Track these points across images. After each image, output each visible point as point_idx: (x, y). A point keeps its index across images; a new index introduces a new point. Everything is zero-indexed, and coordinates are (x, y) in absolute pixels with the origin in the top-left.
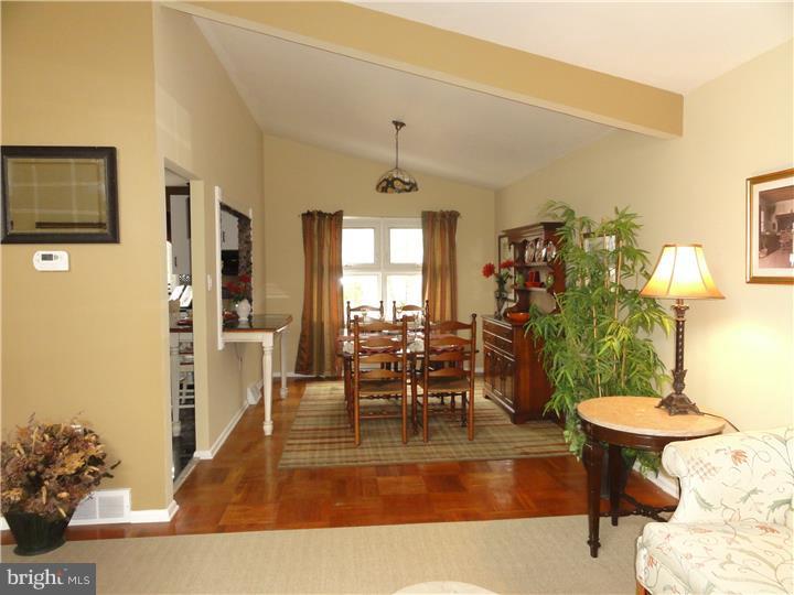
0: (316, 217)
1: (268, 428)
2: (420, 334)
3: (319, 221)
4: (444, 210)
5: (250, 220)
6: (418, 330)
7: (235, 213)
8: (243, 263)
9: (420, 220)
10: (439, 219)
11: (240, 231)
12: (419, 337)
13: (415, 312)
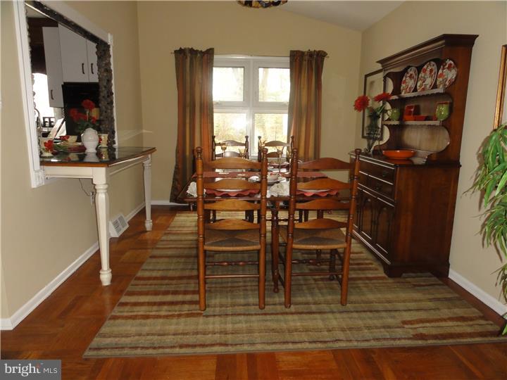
0: (189, 55)
1: (106, 277)
2: (284, 170)
3: (191, 59)
4: (312, 50)
5: (109, 46)
6: (282, 167)
7: (93, 38)
8: (103, 93)
9: (288, 60)
10: (307, 58)
11: (99, 58)
12: (283, 175)
13: (280, 148)
